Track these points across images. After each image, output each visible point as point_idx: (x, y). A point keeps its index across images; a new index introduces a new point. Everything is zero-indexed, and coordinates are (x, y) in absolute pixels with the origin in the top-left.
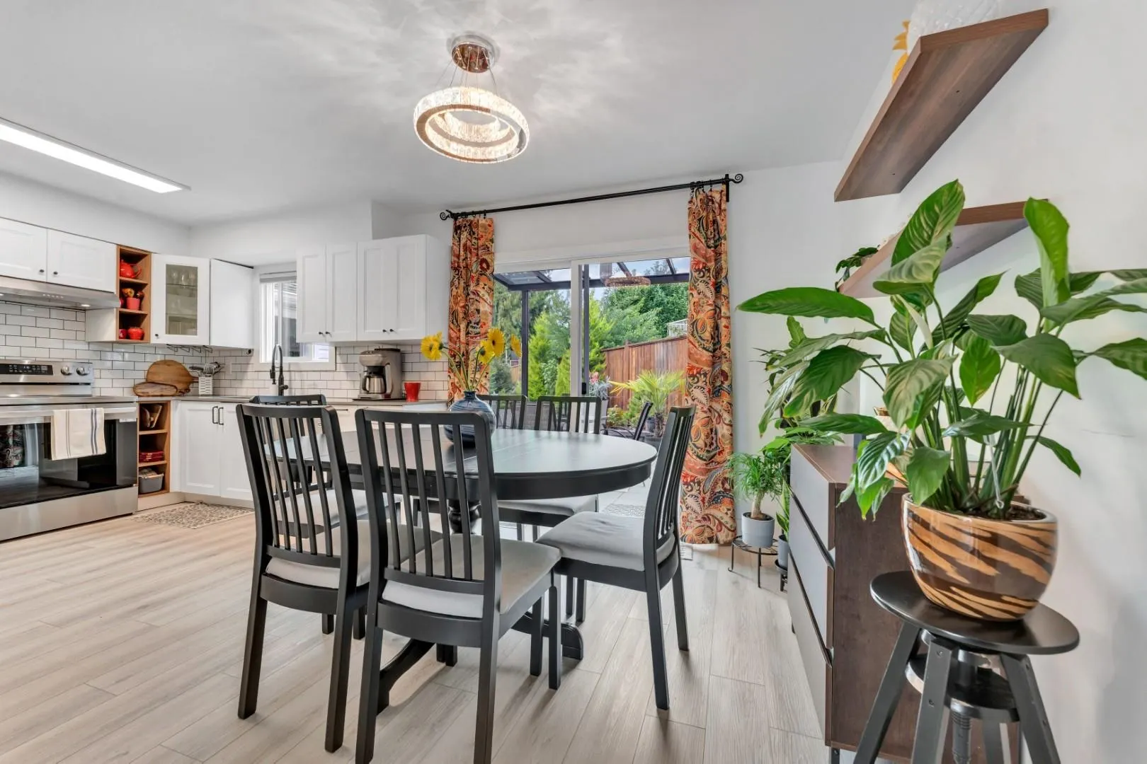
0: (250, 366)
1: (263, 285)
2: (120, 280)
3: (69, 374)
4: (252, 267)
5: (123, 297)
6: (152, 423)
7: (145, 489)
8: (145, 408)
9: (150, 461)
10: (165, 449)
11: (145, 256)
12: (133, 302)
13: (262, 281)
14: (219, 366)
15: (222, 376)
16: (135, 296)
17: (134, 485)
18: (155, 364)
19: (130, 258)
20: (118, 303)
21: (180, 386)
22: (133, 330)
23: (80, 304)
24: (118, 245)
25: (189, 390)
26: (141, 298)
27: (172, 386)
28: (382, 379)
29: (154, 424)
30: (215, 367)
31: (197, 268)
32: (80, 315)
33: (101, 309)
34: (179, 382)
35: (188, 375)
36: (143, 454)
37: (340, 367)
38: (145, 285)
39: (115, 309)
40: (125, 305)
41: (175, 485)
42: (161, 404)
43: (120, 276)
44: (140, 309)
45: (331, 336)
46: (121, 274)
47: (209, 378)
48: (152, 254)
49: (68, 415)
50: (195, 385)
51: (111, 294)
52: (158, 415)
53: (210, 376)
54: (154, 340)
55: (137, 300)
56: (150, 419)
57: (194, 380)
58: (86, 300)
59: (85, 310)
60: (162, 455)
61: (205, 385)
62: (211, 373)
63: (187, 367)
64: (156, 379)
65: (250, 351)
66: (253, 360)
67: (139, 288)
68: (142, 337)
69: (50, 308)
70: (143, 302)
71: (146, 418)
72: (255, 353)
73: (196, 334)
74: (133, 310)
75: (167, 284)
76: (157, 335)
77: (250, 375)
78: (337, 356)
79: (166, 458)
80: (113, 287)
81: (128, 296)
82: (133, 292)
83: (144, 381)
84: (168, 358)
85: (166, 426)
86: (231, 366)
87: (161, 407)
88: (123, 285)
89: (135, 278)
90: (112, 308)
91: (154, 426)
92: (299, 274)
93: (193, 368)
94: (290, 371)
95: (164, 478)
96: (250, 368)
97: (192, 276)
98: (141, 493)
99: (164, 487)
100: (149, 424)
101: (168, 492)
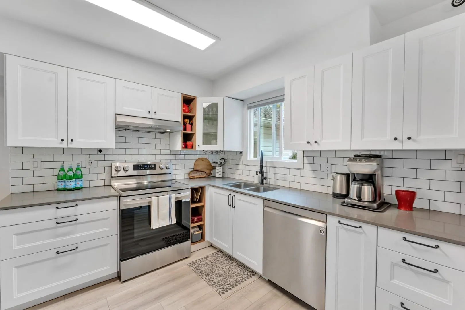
0: (241, 161)
1: (249, 111)
2: (183, 114)
3: (162, 169)
4: (243, 101)
5: (184, 124)
6: (197, 199)
7: (194, 241)
8: (195, 190)
9: (196, 222)
10: (203, 215)
11: (194, 99)
12: (189, 126)
13: (249, 108)
14: (225, 161)
15: (226, 166)
16: (189, 123)
17: (189, 240)
18: (197, 160)
19: (188, 101)
20: (182, 128)
21: (207, 172)
22: (189, 143)
23: (166, 129)
24: (182, 94)
25: (211, 174)
26: (192, 124)
27: (204, 172)
28: (372, 187)
29: (198, 200)
30: (223, 161)
31: (217, 103)
32: (167, 135)
33: (176, 132)
34: (208, 169)
35: (211, 165)
36: (193, 218)
37: (308, 167)
38: (194, 116)
39: (181, 132)
40: (185, 129)
41: (207, 237)
42: (201, 188)
43: (183, 112)
44: (191, 130)
45: (319, 144)
46: (184, 111)
47: (220, 168)
48: (197, 98)
49: (158, 200)
50: (214, 171)
51: (178, 123)
52: (200, 194)
53: (221, 167)
54: (198, 149)
55: (190, 125)
56: (196, 197)
57: (213, 168)
58: (169, 127)
59: (169, 133)
60: (201, 218)
61: (218, 172)
62: (221, 165)
63: (211, 161)
64: (198, 168)
65: (241, 152)
66: (243, 158)
67: (191, 118)
68: (192, 147)
69: (156, 133)
70: (193, 126)
71: (194, 196)
72: (244, 154)
73: (217, 144)
74: (188, 132)
75: (203, 115)
76: (199, 145)
77: (241, 167)
78: (304, 157)
79: (203, 220)
80: (180, 119)
81: (187, 124)
82: (189, 121)
83: (193, 170)
84: (203, 156)
85: (203, 201)
86: (231, 160)
87: (201, 189)
88: (185, 117)
89: (190, 113)
90: (180, 131)
91: (197, 201)
92: (287, 98)
93: (214, 163)
94: (266, 167)
95: (202, 233)
96: (241, 163)
97: (214, 109)
98: (192, 242)
99: (202, 238)
100: (195, 200)
101: (204, 241)
